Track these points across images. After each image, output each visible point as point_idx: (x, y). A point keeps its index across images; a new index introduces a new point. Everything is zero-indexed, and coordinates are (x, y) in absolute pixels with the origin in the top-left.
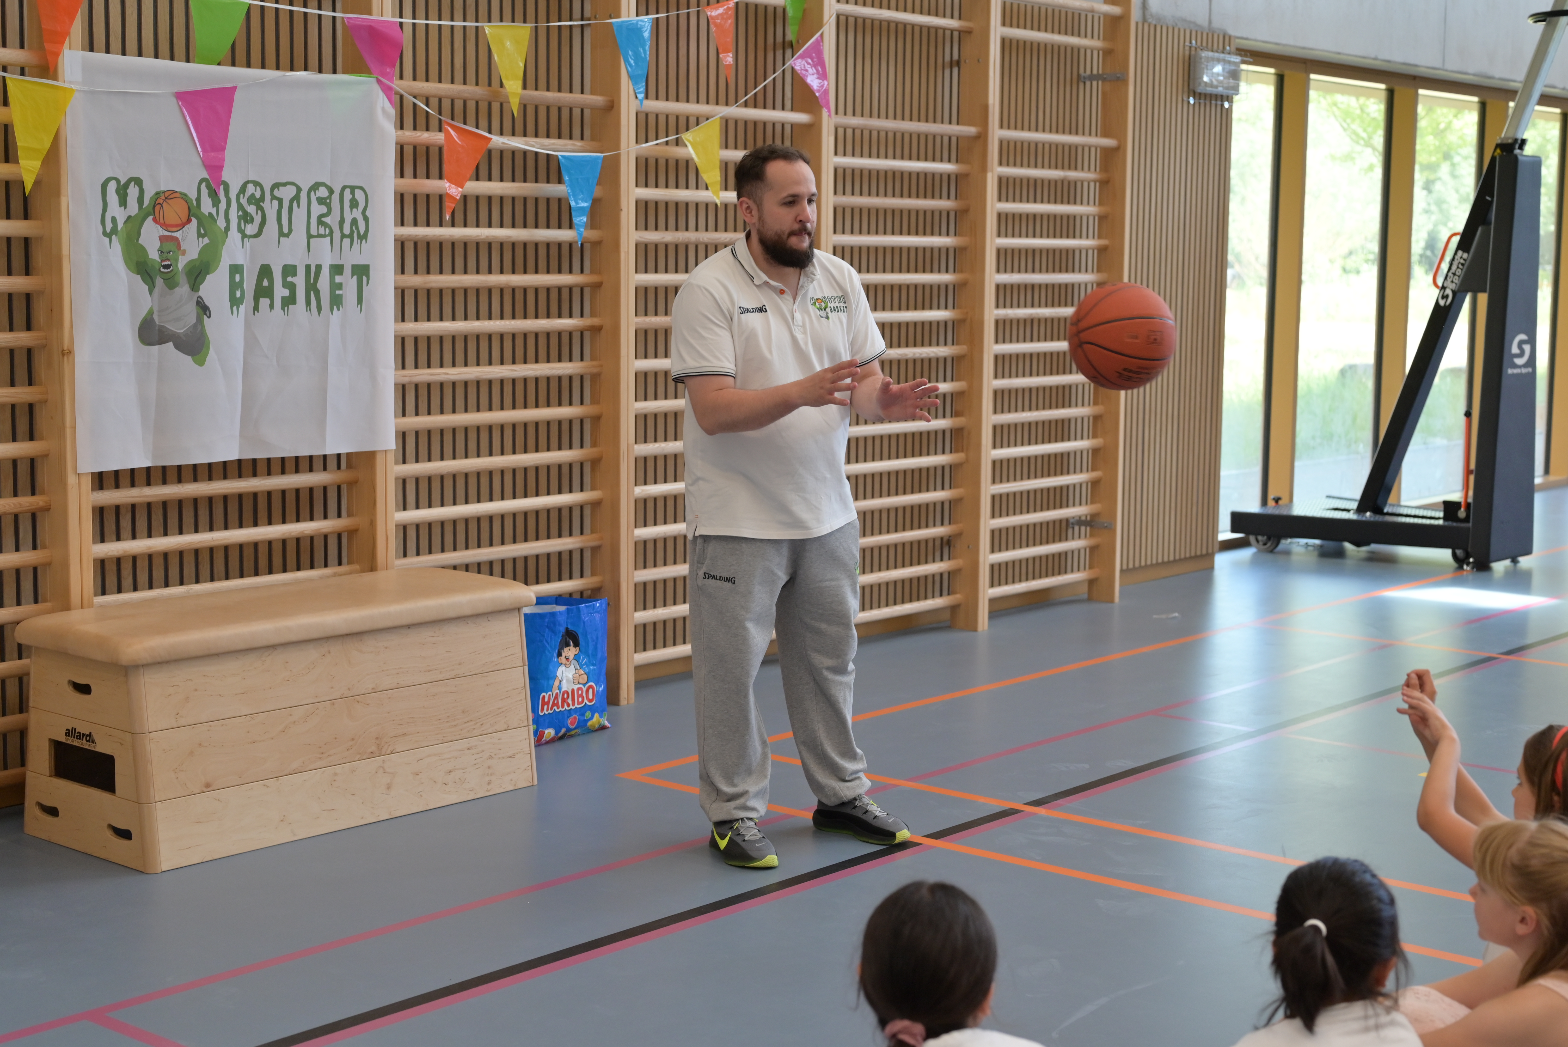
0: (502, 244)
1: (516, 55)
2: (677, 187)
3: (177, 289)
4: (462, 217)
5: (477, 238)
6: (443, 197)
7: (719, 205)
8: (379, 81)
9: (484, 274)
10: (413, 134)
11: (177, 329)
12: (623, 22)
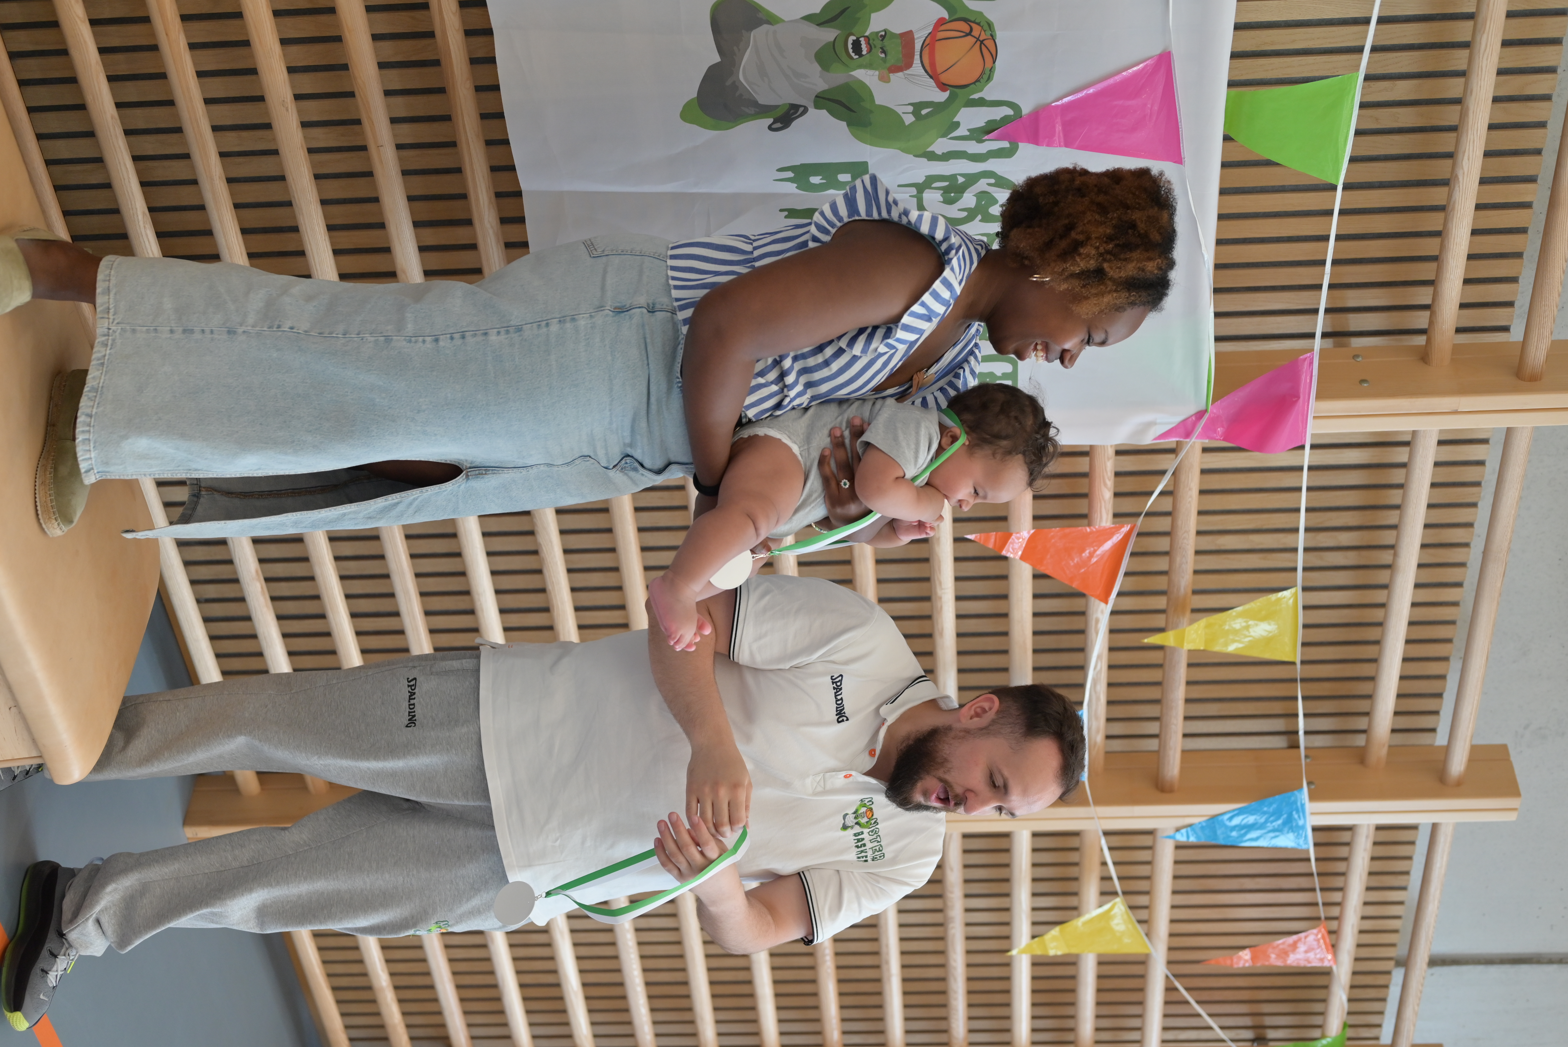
0: (929, 617)
1: (1247, 639)
2: (1034, 880)
3: (817, 68)
4: (971, 554)
5: (937, 583)
6: (1001, 524)
7: (1009, 954)
8: (1200, 414)
9: (878, 590)
10: (1109, 474)
11: (744, 66)
12: (1303, 805)
